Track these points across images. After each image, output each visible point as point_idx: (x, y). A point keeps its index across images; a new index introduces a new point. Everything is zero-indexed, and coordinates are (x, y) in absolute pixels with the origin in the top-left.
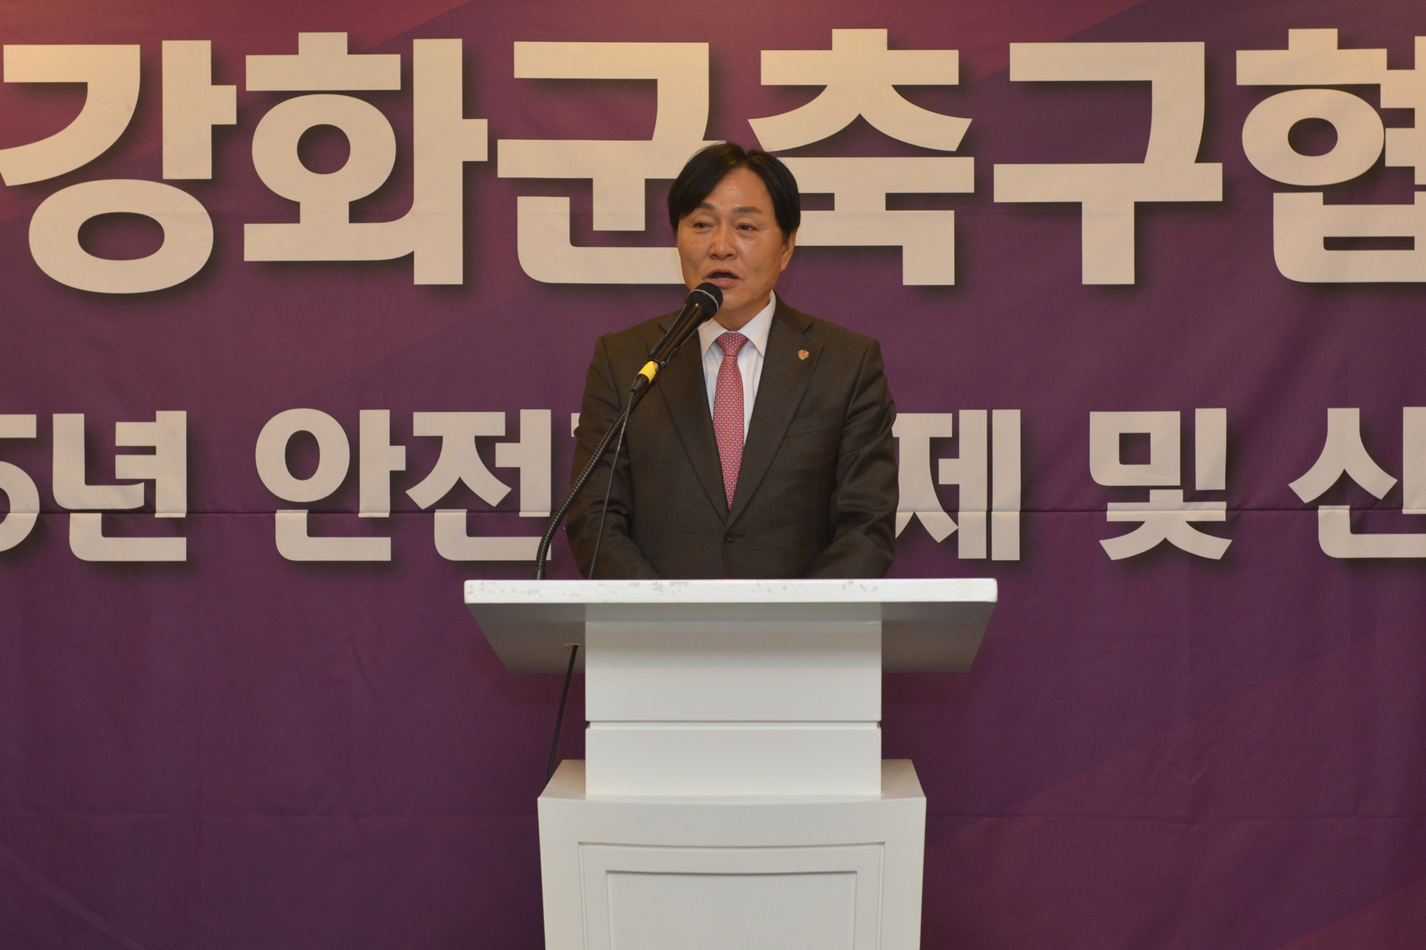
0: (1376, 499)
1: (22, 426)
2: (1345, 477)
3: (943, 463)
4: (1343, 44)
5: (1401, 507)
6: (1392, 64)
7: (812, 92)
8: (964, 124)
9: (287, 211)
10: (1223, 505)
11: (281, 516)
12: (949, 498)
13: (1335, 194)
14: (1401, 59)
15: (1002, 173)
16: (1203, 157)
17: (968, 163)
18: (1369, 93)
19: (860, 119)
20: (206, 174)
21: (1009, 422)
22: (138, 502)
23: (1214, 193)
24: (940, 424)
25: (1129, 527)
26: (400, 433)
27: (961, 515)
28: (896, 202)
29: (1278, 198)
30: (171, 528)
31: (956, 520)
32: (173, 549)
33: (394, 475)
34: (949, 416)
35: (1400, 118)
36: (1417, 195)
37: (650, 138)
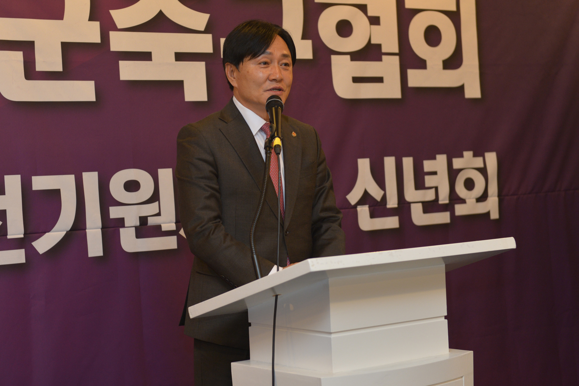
0: (378, 201)
2: (366, 192)
5: (386, 205)
8: (206, 17)
13: (356, 56)
16: (304, 37)
17: (209, 37)
18: (363, 8)
19: (161, 13)
23: (309, 55)
28: (180, 57)
29: (333, 57)
35: (375, 21)
36: (384, 57)
37: (62, 18)
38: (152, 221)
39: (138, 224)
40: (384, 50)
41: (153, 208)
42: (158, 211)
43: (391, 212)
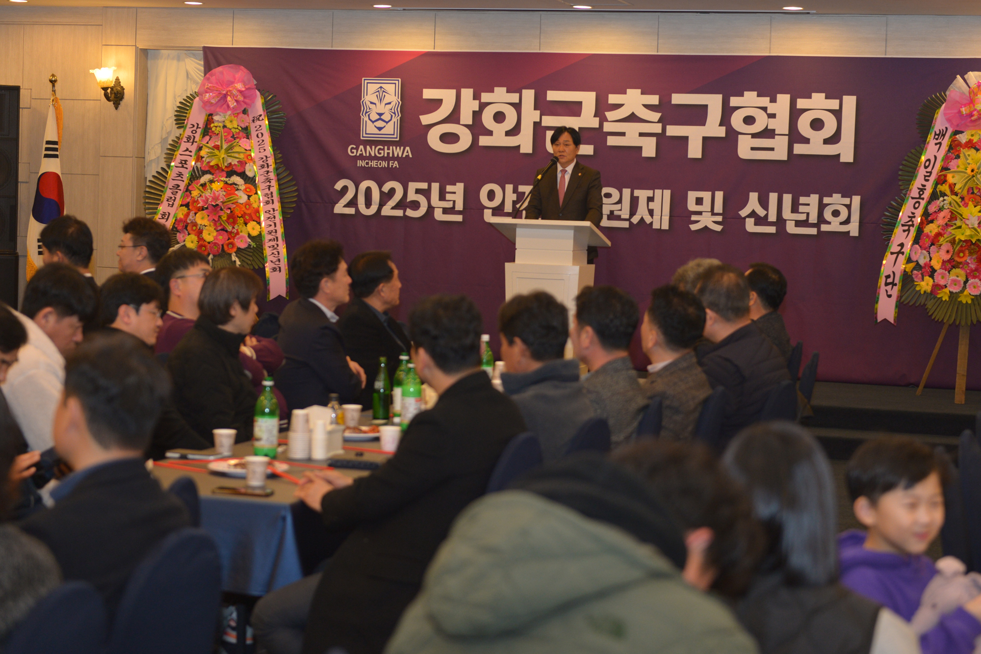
0: (761, 217)
1: (424, 186)
2: (753, 211)
3: (650, 203)
4: (758, 96)
5: (767, 219)
6: (771, 102)
7: (621, 106)
8: (659, 115)
9: (490, 133)
10: (721, 217)
11: (486, 211)
12: (651, 212)
13: (754, 136)
14: (773, 100)
15: (669, 127)
16: (721, 125)
17: (660, 125)
18: (764, 109)
19: (633, 113)
20: (471, 123)
21: (667, 193)
22: (451, 206)
23: (723, 135)
24: (649, 193)
25: (697, 222)
26: (515, 190)
27: (654, 217)
28: (641, 135)
29: (739, 136)
30: (459, 213)
31: (652, 218)
32: (459, 218)
33: (513, 201)
34: (652, 191)
35: (772, 116)
36: (776, 136)
37: (579, 115)
38: (616, 213)
39: (609, 213)
40: (776, 133)
41: (618, 207)
42: (620, 209)
43: (771, 224)
